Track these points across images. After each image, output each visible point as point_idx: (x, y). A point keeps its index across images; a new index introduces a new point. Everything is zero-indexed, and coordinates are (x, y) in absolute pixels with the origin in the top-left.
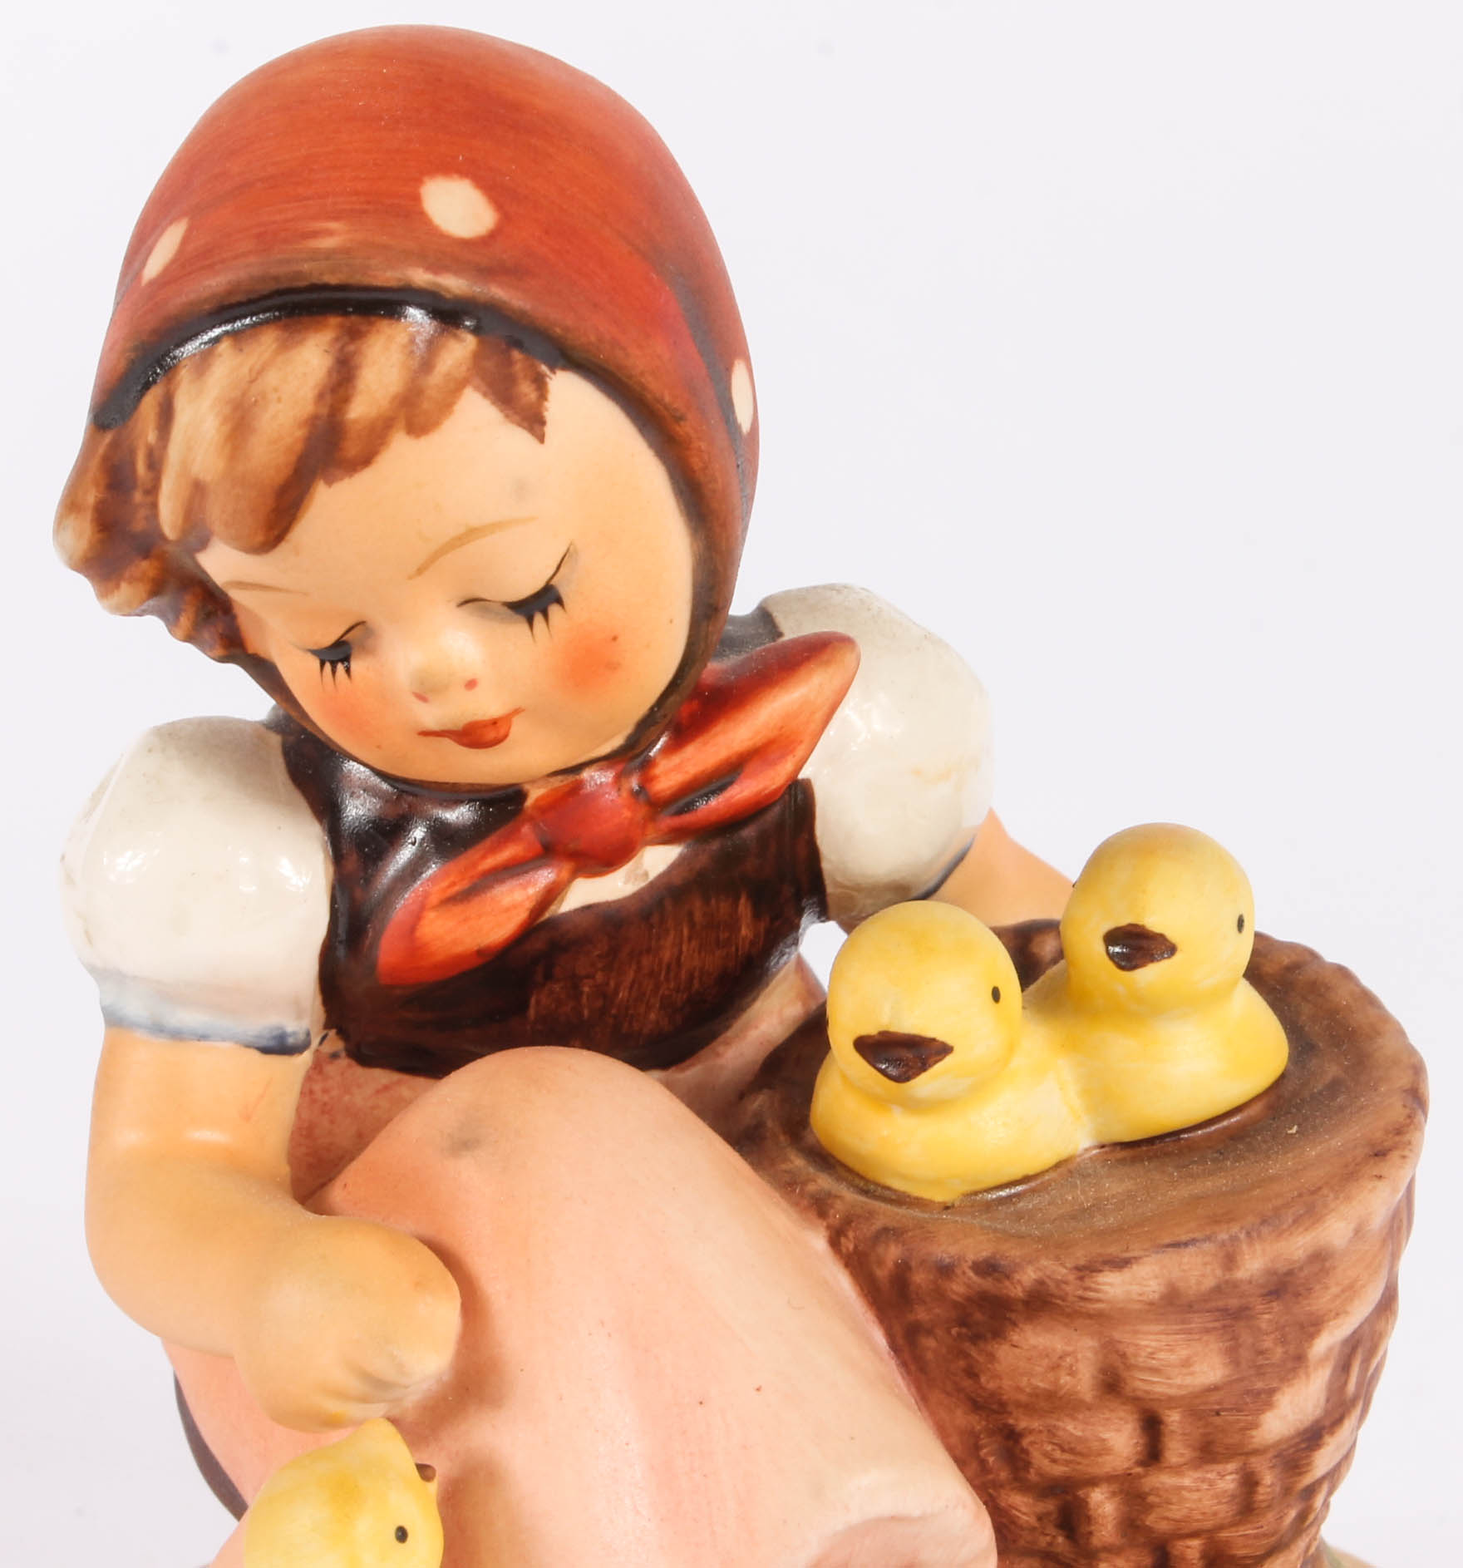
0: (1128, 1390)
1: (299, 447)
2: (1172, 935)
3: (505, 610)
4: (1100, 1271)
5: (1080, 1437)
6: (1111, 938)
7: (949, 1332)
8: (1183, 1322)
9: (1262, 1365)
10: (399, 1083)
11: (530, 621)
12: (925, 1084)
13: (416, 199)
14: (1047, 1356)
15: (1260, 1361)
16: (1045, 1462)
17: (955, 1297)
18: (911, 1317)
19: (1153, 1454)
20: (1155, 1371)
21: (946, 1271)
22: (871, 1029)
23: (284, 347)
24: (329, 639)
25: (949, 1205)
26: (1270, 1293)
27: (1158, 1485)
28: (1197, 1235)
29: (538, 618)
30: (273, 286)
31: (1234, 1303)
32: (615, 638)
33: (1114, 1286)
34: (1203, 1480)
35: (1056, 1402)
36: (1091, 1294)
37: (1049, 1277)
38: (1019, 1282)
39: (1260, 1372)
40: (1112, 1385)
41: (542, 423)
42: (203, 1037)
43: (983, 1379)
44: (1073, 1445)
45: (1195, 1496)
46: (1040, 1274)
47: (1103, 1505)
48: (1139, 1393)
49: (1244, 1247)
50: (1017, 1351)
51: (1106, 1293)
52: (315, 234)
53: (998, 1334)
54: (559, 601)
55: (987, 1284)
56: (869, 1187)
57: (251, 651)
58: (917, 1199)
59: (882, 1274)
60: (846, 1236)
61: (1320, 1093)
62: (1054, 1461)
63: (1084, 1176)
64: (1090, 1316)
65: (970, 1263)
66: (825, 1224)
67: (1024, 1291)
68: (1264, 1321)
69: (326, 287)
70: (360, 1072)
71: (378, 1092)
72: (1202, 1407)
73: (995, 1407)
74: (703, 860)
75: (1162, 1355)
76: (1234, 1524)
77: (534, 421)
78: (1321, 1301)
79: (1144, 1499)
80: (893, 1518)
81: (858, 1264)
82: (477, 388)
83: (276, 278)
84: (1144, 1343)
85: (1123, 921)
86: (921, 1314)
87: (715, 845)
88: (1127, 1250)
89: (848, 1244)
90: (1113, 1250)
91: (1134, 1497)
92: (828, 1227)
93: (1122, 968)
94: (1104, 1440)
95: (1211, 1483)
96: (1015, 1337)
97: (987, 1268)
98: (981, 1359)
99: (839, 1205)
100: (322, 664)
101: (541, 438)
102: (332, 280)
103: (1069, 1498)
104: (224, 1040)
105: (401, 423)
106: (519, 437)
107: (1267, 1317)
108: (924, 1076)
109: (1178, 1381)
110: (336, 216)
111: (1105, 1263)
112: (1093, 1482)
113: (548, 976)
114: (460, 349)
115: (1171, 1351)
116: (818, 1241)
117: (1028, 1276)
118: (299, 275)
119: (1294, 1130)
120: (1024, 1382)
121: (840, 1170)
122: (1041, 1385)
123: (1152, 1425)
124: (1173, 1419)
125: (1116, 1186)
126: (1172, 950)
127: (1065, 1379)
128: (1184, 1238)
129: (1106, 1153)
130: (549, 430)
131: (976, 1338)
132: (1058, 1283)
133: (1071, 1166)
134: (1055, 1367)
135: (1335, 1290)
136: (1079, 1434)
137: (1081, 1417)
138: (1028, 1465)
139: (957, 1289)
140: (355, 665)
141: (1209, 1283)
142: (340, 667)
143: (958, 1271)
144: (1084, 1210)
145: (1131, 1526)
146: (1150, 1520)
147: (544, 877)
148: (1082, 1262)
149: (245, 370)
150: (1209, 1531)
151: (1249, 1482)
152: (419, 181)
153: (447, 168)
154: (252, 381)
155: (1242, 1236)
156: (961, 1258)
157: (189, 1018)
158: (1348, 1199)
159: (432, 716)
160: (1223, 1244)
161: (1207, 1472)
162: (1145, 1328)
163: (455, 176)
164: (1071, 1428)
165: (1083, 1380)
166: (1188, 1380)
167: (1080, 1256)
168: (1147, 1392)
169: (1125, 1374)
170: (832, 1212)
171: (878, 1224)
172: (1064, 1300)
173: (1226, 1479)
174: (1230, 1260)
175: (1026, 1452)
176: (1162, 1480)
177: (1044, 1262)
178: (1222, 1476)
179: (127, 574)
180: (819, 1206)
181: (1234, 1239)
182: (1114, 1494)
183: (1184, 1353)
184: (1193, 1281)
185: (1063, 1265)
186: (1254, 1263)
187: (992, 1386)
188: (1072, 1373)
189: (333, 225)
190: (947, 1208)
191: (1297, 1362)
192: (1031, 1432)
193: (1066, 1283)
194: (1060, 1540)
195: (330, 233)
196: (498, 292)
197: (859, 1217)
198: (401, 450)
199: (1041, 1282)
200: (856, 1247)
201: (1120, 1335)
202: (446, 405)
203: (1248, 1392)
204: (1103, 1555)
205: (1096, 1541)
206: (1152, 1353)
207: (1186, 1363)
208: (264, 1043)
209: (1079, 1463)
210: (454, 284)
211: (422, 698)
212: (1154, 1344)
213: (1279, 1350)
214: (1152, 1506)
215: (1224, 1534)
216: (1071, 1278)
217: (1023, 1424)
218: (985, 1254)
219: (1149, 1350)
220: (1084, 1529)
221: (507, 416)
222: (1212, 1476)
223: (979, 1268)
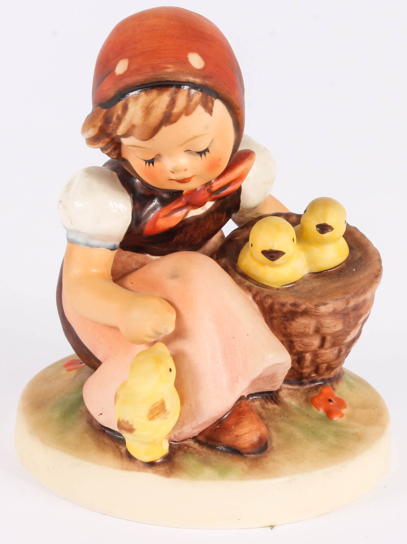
0: (321, 332)
1: (161, 119)
2: (333, 226)
3: (196, 153)
4: (320, 306)
5: (308, 343)
6: (318, 226)
7: (281, 319)
8: (336, 317)
9: (349, 326)
10: (134, 255)
11: (201, 156)
12: (278, 261)
13: (187, 59)
14: (304, 325)
15: (349, 325)
16: (298, 347)
17: (284, 311)
18: (272, 315)
19: (322, 346)
20: (328, 328)
21: (283, 305)
22: (267, 248)
23: (159, 95)
24: (150, 158)
25: (278, 288)
26: (353, 310)
27: (321, 352)
28: (342, 297)
29: (203, 155)
30: (157, 80)
31: (346, 312)
32: (220, 160)
33: (323, 309)
34: (331, 351)
35: (304, 335)
36: (318, 311)
37: (308, 307)
38: (301, 308)
39: (348, 327)
40: (317, 331)
41: (212, 111)
42: (98, 247)
43: (288, 330)
44: (306, 344)
45: (329, 355)
46: (306, 307)
47: (308, 357)
48: (324, 333)
49: (351, 300)
50: (297, 323)
51: (321, 311)
52: (166, 68)
53: (293, 320)
54: (209, 151)
55: (293, 309)
56: (258, 284)
57: (122, 157)
58: (270, 287)
59: (266, 306)
60: (257, 297)
61: (358, 260)
62: (301, 348)
63: (308, 281)
64: (315, 316)
65: (289, 304)
66: (251, 293)
67: (302, 310)
68: (352, 316)
69: (170, 81)
70: (123, 252)
71: (128, 257)
72: (336, 335)
73: (289, 336)
74: (219, 205)
75: (330, 324)
76: (335, 360)
77: (210, 111)
79: (318, 355)
80: (277, 364)
81: (260, 303)
82: (200, 105)
83: (157, 79)
84: (326, 321)
85: (322, 222)
86: (275, 315)
87: (221, 201)
88: (326, 301)
89: (258, 298)
90: (323, 301)
91: (315, 355)
92: (252, 294)
93: (321, 233)
94: (313, 343)
95: (333, 352)
96: (297, 320)
97: (294, 305)
98: (288, 325)
99: (254, 289)
100: (146, 163)
101: (211, 115)
102: (171, 80)
103: (301, 355)
104: (103, 247)
105: (184, 113)
106: (208, 115)
108: (278, 260)
109: (332, 330)
110: (170, 63)
111: (321, 304)
112: (307, 352)
113: (181, 232)
114: (198, 95)
115: (332, 323)
116: (250, 297)
117: (303, 307)
118: (163, 78)
119: (354, 270)
120: (298, 330)
121: (250, 279)
122: (301, 331)
123: (323, 339)
124: (328, 338)
125: (316, 284)
126: (332, 229)
127: (307, 330)
128: (339, 298)
129: (310, 275)
130: (213, 113)
131: (287, 320)
132: (310, 309)
133: (304, 278)
134: (305, 327)
135: (366, 308)
136: (308, 342)
137: (308, 338)
138: (294, 348)
139: (285, 309)
140: (155, 164)
141: (343, 308)
142: (151, 164)
143: (286, 305)
144: (311, 290)
145: (313, 361)
146: (317, 360)
147: (185, 211)
148: (316, 304)
149: (149, 100)
150: (328, 362)
151: (340, 352)
152: (187, 54)
153: (192, 50)
154: (151, 103)
155: (351, 297)
156: (287, 303)
158: (372, 287)
159: (173, 176)
160: (347, 299)
161: (332, 349)
162: (327, 318)
163: (195, 53)
164: (306, 340)
165: (311, 330)
167: (316, 302)
168: (325, 332)
169: (321, 328)
170: (253, 291)
171: (265, 294)
172: (311, 312)
173: (335, 351)
174: (347, 303)
175: (294, 346)
176: (323, 351)
177: (307, 304)
178: (335, 350)
179: (102, 141)
180: (249, 289)
181: (349, 298)
182: (311, 354)
183: (335, 324)
184: (339, 308)
185: (312, 305)
186: (352, 303)
187: (289, 331)
188: (309, 328)
189: (170, 66)
190: (278, 289)
192: (296, 341)
193: (312, 308)
194: (296, 365)
195: (170, 68)
196: (207, 82)
197: (260, 292)
198: (184, 119)
199: (306, 308)
200: (260, 299)
201: (322, 320)
202: (194, 109)
203: (346, 332)
204: (305, 368)
205: (305, 365)
206: (328, 324)
207: (335, 326)
208: (112, 248)
209: (306, 348)
210: (198, 81)
211: (173, 172)
212: (329, 322)
213: (353, 322)
214: (319, 357)
215: (332, 363)
216: (313, 307)
217: (295, 339)
218: (293, 302)
219: (328, 323)
220: (303, 362)
221: (206, 111)
222: (333, 350)
223: (291, 305)
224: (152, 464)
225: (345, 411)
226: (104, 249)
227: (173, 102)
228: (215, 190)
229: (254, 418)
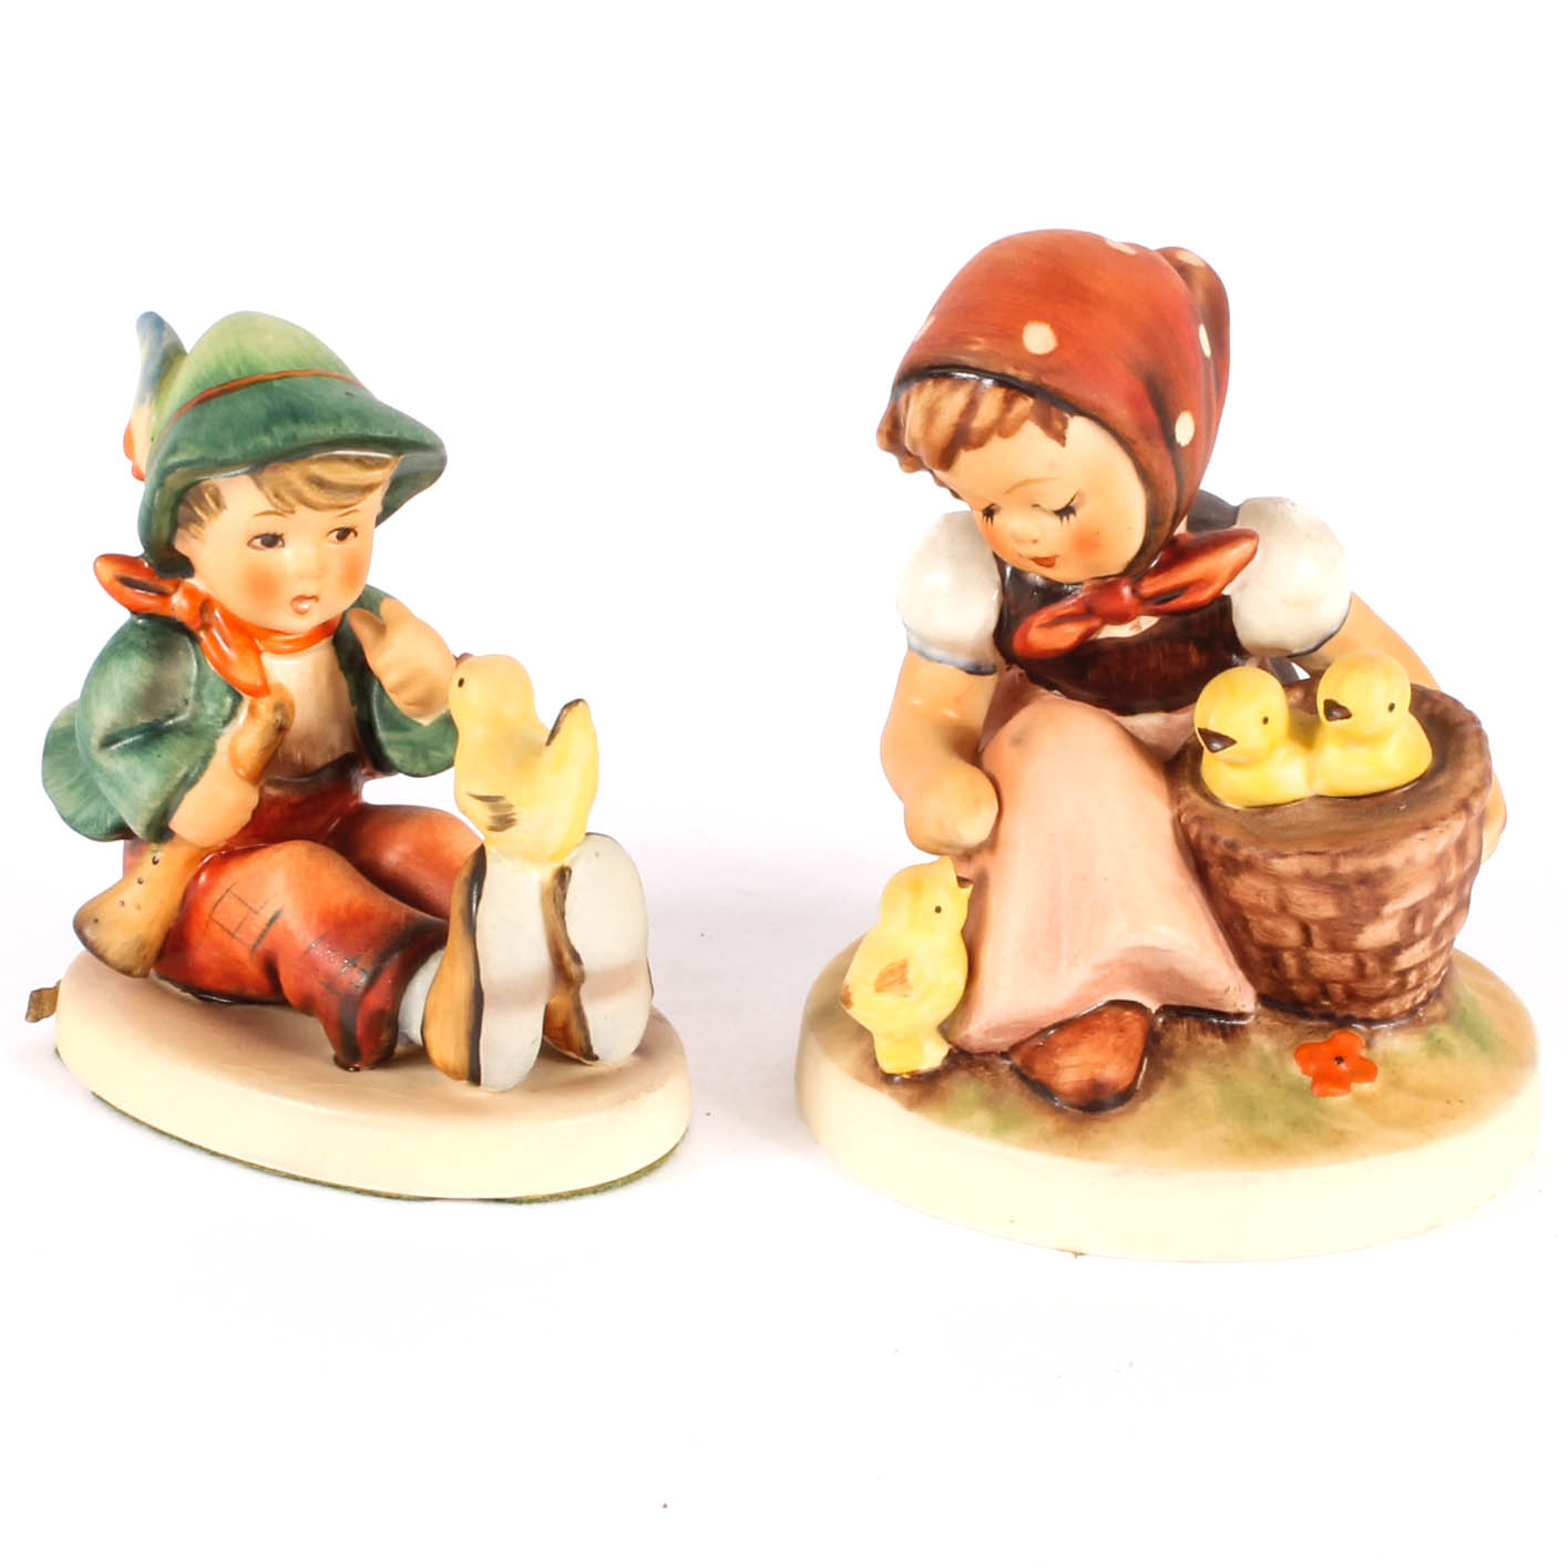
0: (1292, 912)
1: (951, 435)
2: (1351, 711)
3: (1052, 512)
4: (1274, 857)
5: (1273, 928)
7: (1218, 868)
8: (1314, 886)
9: (1356, 913)
11: (1061, 519)
13: (1021, 331)
14: (1254, 889)
15: (1355, 911)
16: (1261, 936)
17: (1220, 854)
19: (1308, 942)
20: (1301, 906)
21: (1215, 843)
22: (1202, 725)
23: (951, 390)
26: (1359, 882)
27: (1313, 956)
29: (1065, 518)
31: (1339, 883)
33: (1280, 865)
34: (1335, 959)
35: (1260, 910)
36: (1270, 866)
37: (1253, 855)
38: (1241, 854)
39: (1356, 916)
40: (1283, 908)
41: (1064, 438)
42: (940, 662)
43: (1231, 893)
44: (1272, 932)
45: (1332, 965)
46: (1248, 853)
47: (1290, 961)
48: (1296, 915)
49: (1343, 859)
50: (1242, 884)
51: (1277, 867)
52: (971, 342)
53: (1236, 874)
54: (1074, 512)
55: (1230, 852)
61: (1428, 792)
62: (1264, 936)
64: (1270, 876)
65: (1223, 841)
67: (1244, 859)
68: (1356, 894)
72: (1328, 926)
73: (1236, 907)
75: (1303, 899)
76: (1358, 982)
77: (1060, 437)
78: (1388, 889)
79: (1308, 961)
82: (1033, 421)
83: (950, 360)
84: (1295, 893)
85: (1329, 697)
86: (1209, 858)
87: (1176, 620)
91: (1303, 959)
93: (1328, 719)
94: (1284, 931)
95: (1340, 961)
96: (1242, 877)
97: (1233, 846)
98: (1230, 884)
99: (1186, 800)
101: (1063, 445)
103: (1273, 954)
104: (949, 664)
105: (997, 431)
106: (1053, 444)
107: (1360, 892)
108: (1225, 752)
110: (982, 335)
111: (1276, 854)
112: (1283, 949)
114: (1024, 405)
115: (1307, 899)
117: (1245, 853)
118: (959, 360)
122: (1253, 901)
123: (1305, 929)
124: (1315, 929)
126: (1348, 716)
127: (1263, 901)
130: (1067, 442)
131: (1228, 874)
132: (1256, 858)
134: (1258, 895)
136: (1272, 926)
137: (1272, 919)
139: (1218, 851)
140: (995, 520)
141: (1326, 873)
142: (989, 520)
143: (1219, 843)
145: (1305, 972)
146: (1312, 971)
148: (1264, 852)
149: (934, 396)
150: (1343, 982)
151: (1360, 965)
152: (1024, 323)
153: (1039, 317)
154: (936, 403)
155: (1342, 855)
156: (1221, 839)
157: (936, 652)
160: (1332, 857)
161: (1336, 955)
162: (1295, 886)
163: (1041, 322)
164: (1269, 923)
165: (1271, 904)
166: (1316, 913)
167: (1263, 848)
168: (1302, 915)
169: (1288, 904)
172: (1258, 867)
173: (1347, 961)
174: (1335, 864)
175: (1250, 929)
176: (1314, 954)
177: (1250, 847)
178: (1344, 959)
181: (1338, 855)
182: (1293, 956)
183: (1314, 900)
185: (1257, 851)
186: (1348, 867)
187: (1234, 896)
188: (1265, 899)
189: (980, 340)
191: (1376, 915)
192: (1252, 921)
193: (1259, 859)
194: (1274, 972)
195: (976, 343)
198: (996, 443)
199: (1249, 856)
201: (1284, 887)
202: (1017, 427)
203: (1349, 924)
205: (1289, 976)
206: (1300, 898)
207: (1318, 906)
208: (969, 668)
209: (1275, 940)
210: (1026, 375)
212: (1299, 894)
214: (1312, 965)
215: (1352, 985)
216: (1261, 857)
217: (1249, 917)
218: (1231, 838)
219: (1298, 896)
221: (1046, 434)
222: (1339, 957)
223: (1226, 843)
224: (888, 1078)
225: (1364, 1087)
226: (951, 667)
227: (972, 406)
228: (1148, 595)
229: (1109, 1044)
